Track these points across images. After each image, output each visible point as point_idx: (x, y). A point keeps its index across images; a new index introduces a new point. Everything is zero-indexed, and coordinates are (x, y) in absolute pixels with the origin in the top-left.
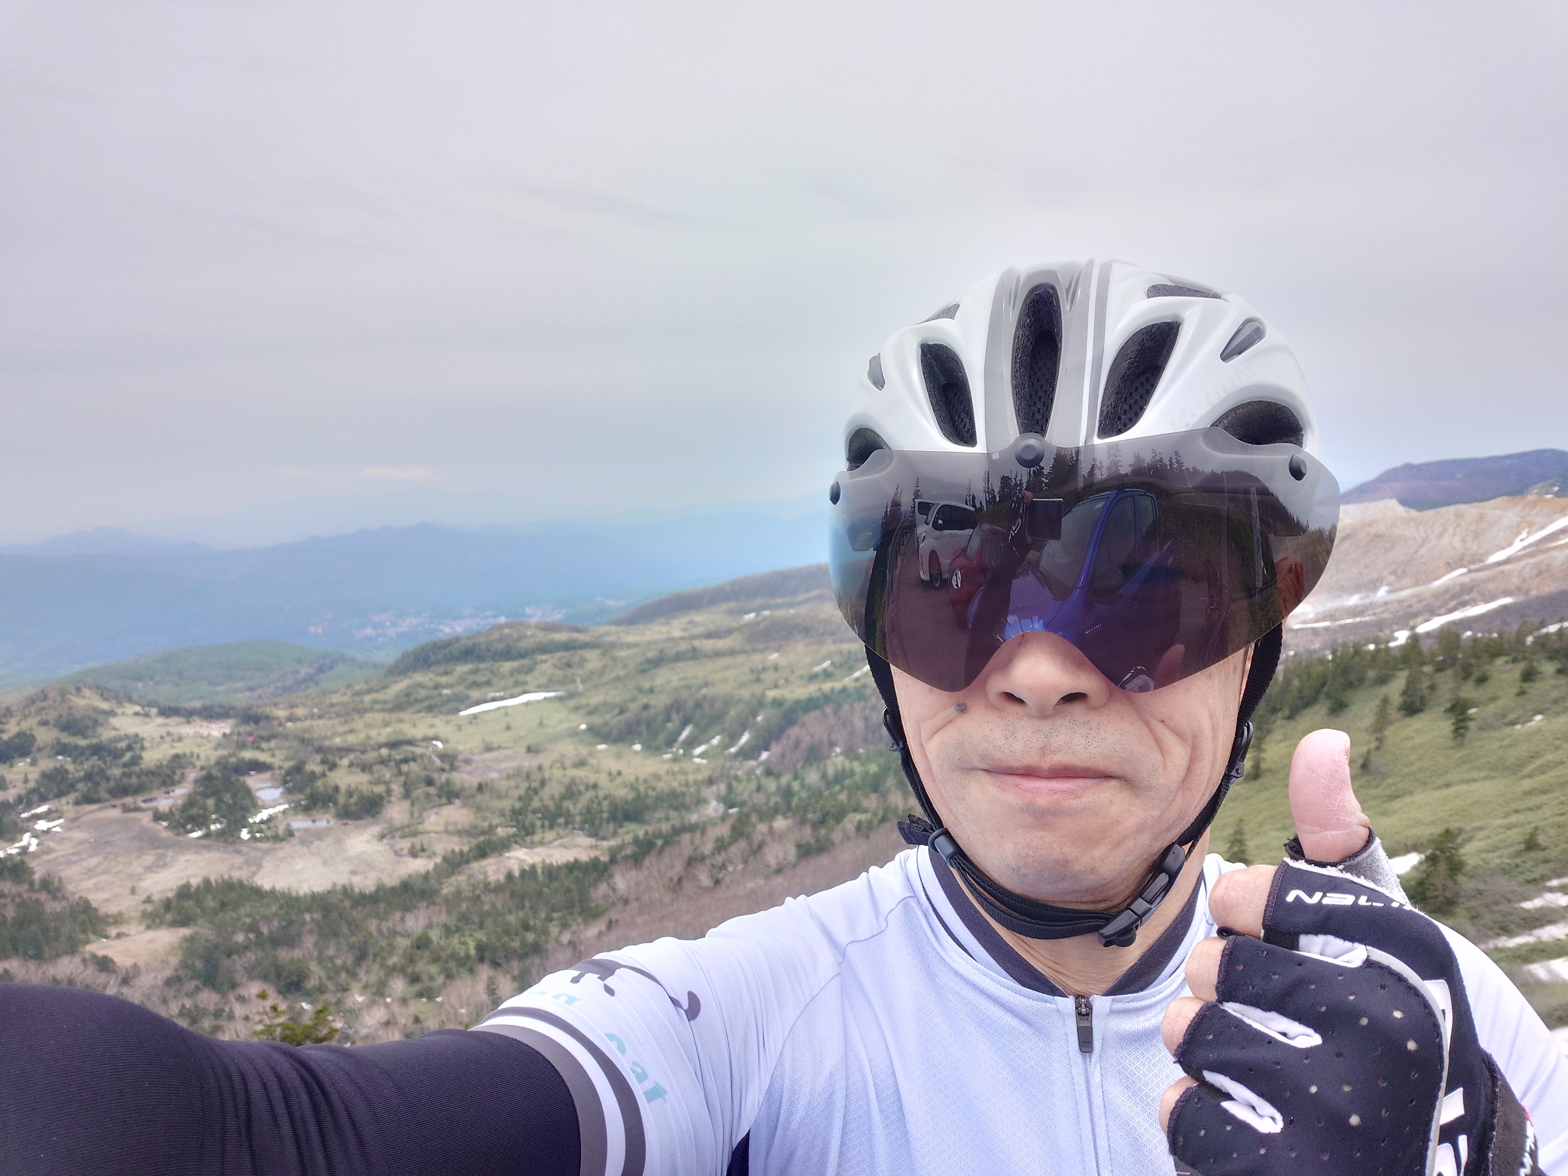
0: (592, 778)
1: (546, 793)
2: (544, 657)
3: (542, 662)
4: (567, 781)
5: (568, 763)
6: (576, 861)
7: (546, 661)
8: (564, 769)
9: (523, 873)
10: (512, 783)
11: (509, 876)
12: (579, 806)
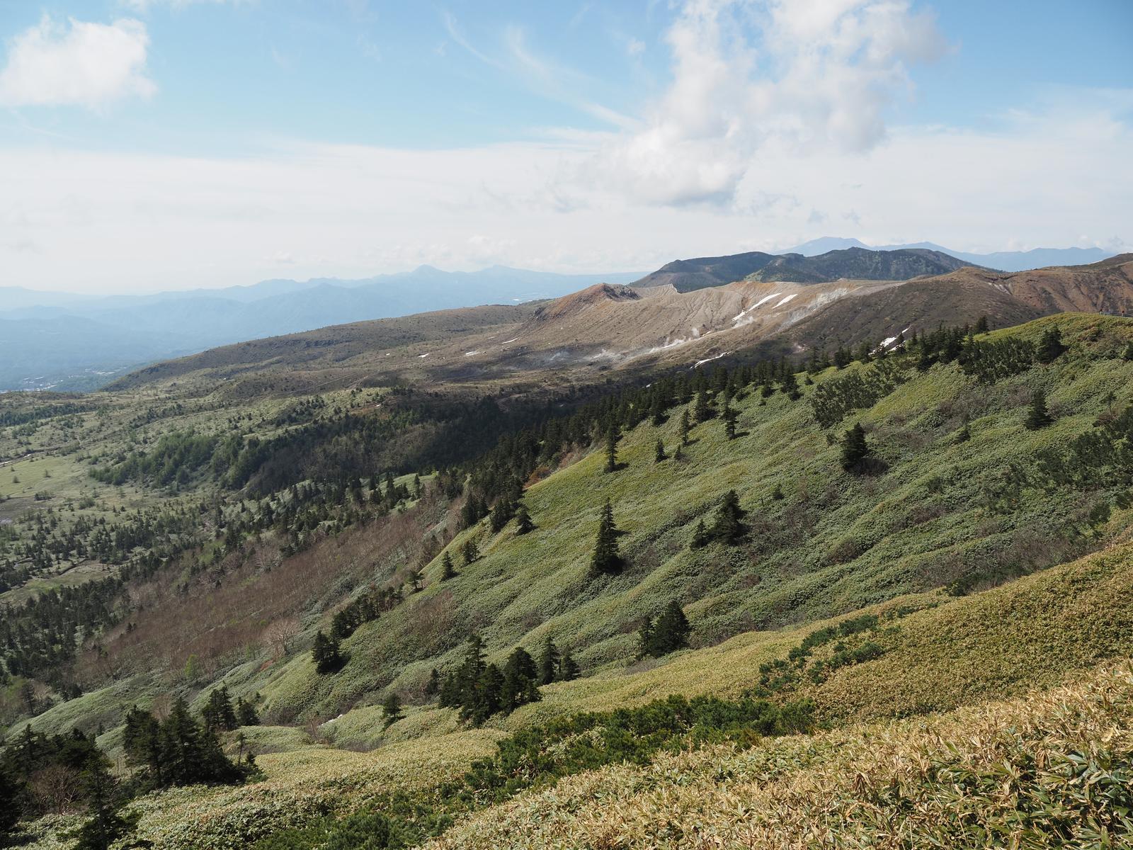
0: (99, 515)
1: (57, 532)
2: (43, 421)
3: (42, 425)
4: (76, 520)
5: (76, 505)
6: (92, 582)
7: (47, 423)
8: (72, 510)
9: (43, 598)
10: (25, 526)
11: (31, 602)
12: (88, 539)
